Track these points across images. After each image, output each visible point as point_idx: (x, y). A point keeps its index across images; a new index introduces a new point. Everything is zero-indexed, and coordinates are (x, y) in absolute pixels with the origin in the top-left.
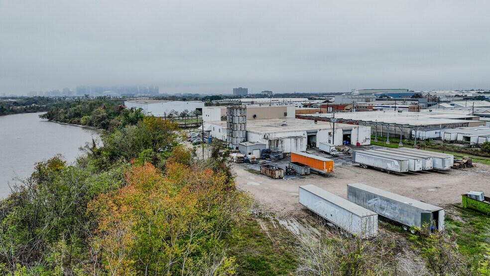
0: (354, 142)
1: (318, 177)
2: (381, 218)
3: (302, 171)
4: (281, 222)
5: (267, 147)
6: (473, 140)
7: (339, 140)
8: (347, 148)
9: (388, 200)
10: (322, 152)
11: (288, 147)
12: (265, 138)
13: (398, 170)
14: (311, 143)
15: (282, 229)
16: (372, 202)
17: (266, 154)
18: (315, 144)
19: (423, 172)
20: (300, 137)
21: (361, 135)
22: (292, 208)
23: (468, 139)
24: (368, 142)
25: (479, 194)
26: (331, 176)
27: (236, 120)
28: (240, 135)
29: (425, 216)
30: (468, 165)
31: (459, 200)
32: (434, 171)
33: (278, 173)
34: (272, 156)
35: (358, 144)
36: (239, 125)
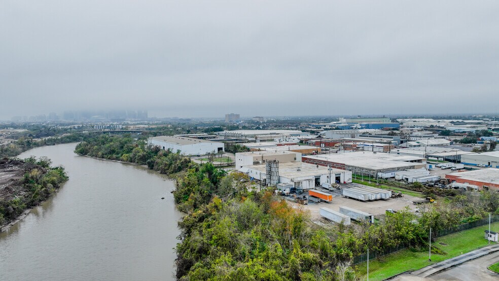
0: (342, 181)
1: (325, 203)
2: (352, 219)
3: (316, 200)
4: (314, 222)
5: (294, 187)
6: (410, 181)
7: (333, 180)
8: (338, 185)
9: (355, 213)
10: (324, 188)
11: (305, 186)
12: (292, 181)
13: (363, 199)
14: (317, 183)
15: (316, 224)
16: (349, 213)
17: (293, 190)
18: (319, 183)
19: (376, 200)
20: (311, 180)
21: (347, 176)
22: (317, 217)
23: (407, 179)
24: (351, 181)
25: (391, 210)
26: (331, 203)
27: (273, 170)
28: (275, 178)
29: (366, 217)
30: (400, 196)
31: (385, 213)
32: (382, 199)
33: (305, 202)
34: (297, 192)
35: (345, 182)
36: (275, 173)
